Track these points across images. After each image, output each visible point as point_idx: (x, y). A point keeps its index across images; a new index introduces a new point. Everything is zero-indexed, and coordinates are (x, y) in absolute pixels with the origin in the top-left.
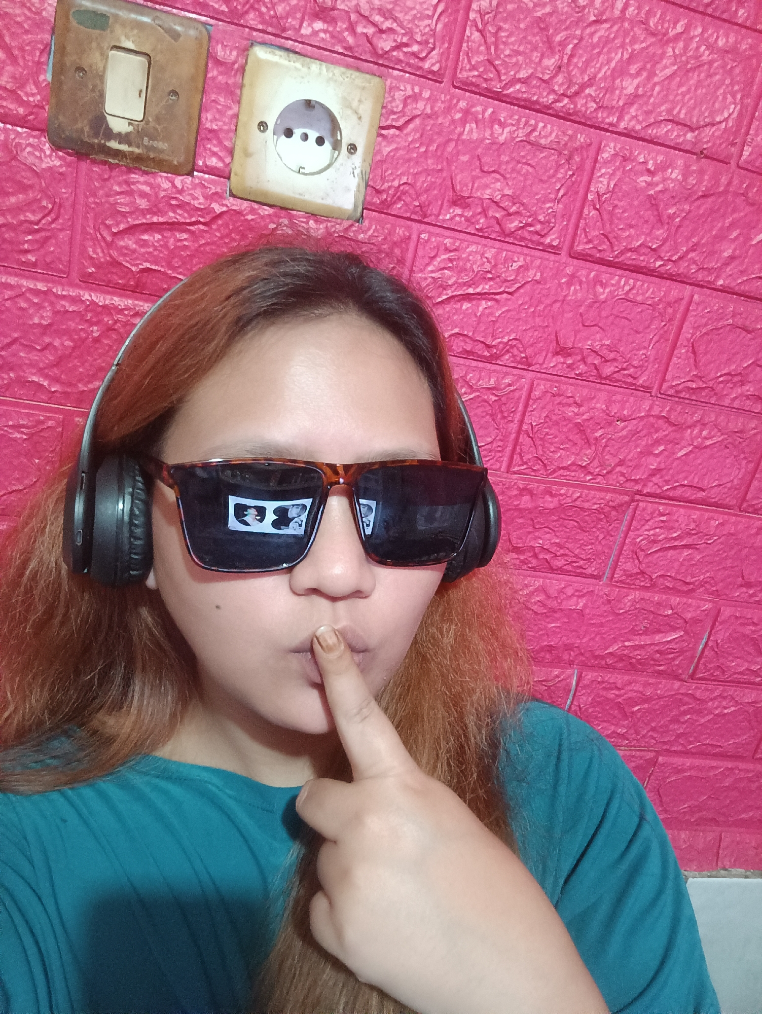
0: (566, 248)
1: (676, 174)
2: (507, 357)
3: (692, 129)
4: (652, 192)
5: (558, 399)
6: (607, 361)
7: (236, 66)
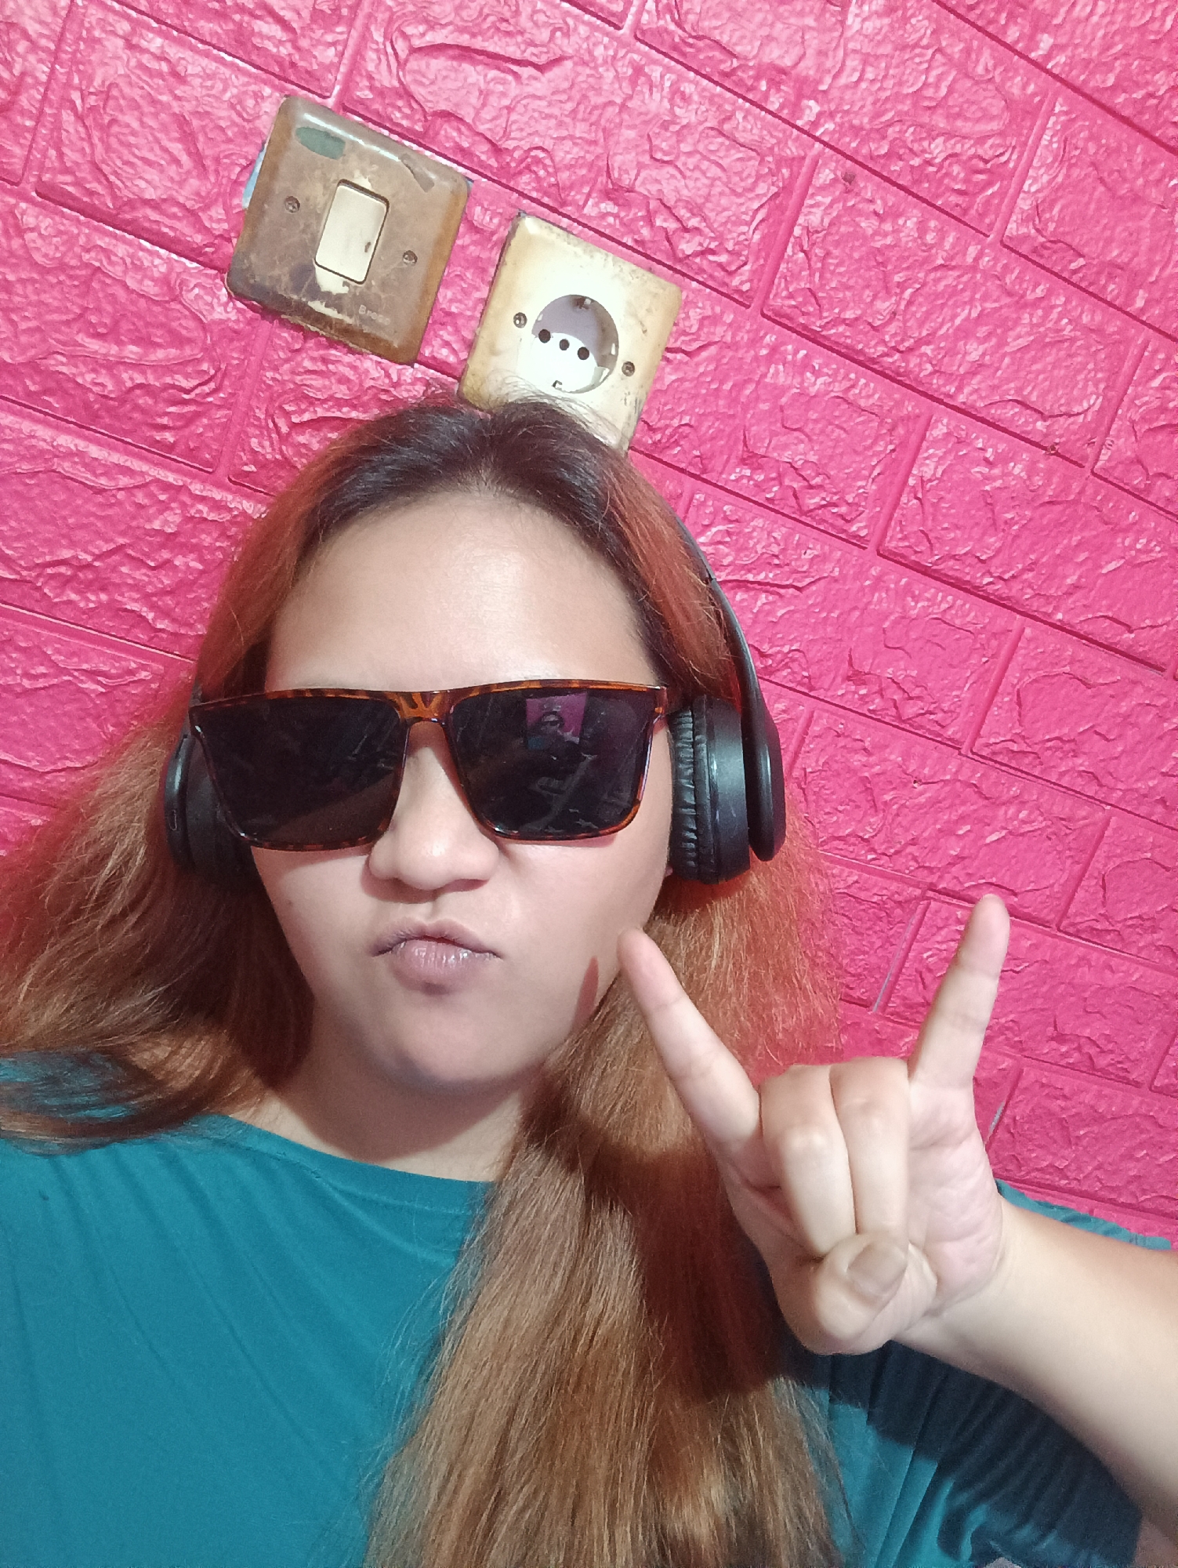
0: (874, 540)
1: (1018, 470)
2: (785, 673)
3: (1044, 418)
4: (988, 488)
5: (842, 742)
6: (911, 698)
7: (495, 238)
